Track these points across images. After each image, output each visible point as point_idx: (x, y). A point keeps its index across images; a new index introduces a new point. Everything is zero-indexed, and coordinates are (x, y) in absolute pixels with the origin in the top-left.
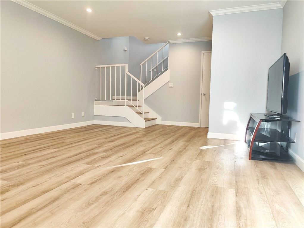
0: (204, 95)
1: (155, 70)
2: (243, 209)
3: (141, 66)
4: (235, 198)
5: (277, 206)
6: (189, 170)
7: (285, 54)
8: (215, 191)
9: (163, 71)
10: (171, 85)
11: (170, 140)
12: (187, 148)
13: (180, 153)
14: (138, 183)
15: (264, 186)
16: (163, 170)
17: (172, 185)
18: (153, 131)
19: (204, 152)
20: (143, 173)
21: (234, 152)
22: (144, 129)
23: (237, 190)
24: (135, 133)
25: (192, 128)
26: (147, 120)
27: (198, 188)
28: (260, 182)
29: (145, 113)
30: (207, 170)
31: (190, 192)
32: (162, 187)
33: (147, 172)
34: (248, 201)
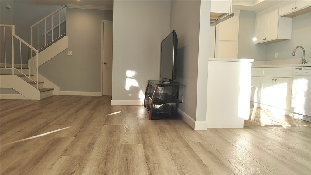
0: (105, 64)
1: (50, 35)
2: (151, 157)
3: (32, 29)
4: (143, 150)
5: (174, 150)
6: (99, 134)
7: (174, 31)
8: (126, 148)
9: (59, 37)
10: (70, 53)
11: (73, 110)
12: (93, 116)
13: (87, 121)
14: (49, 154)
15: (163, 138)
16: (73, 138)
17: (86, 150)
18: (51, 103)
19: (111, 118)
20: (52, 144)
21: (137, 116)
22: (39, 100)
23: (144, 144)
24: (29, 106)
25: (94, 98)
26: (42, 91)
27: (111, 148)
28: (160, 135)
29: (39, 83)
30: (116, 132)
31: (105, 152)
32: (77, 152)
33: (55, 142)
34: (153, 150)
